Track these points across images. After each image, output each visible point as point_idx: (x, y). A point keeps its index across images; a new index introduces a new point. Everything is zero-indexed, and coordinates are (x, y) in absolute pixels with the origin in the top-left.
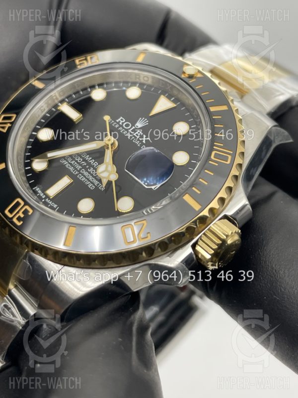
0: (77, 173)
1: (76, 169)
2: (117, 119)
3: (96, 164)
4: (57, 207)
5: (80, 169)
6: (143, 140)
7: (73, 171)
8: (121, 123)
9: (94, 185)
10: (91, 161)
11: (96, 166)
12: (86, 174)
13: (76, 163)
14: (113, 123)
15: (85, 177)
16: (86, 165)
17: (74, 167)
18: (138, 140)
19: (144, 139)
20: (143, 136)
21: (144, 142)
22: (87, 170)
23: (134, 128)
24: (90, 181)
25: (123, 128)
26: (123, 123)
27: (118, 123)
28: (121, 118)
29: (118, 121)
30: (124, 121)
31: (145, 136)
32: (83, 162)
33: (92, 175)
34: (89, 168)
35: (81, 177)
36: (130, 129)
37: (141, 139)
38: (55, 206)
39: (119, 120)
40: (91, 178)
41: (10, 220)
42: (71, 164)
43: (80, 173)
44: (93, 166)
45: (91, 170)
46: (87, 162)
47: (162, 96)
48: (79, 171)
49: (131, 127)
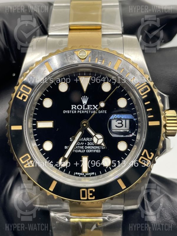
0: (84, 151)
1: (82, 149)
2: (71, 108)
3: (88, 139)
4: (94, 173)
5: (84, 147)
6: (95, 109)
7: (82, 151)
8: (75, 109)
9: (98, 149)
10: (84, 140)
11: (89, 140)
12: (89, 147)
13: (78, 147)
14: (72, 112)
15: (90, 149)
16: (84, 143)
17: (80, 149)
18: (93, 110)
19: (95, 107)
20: (93, 106)
21: (97, 109)
22: (88, 146)
23: (84, 106)
24: (94, 149)
25: (79, 110)
26: (76, 108)
27: (74, 110)
28: (72, 106)
29: (72, 109)
30: (75, 106)
31: (94, 106)
32: (81, 143)
33: (92, 146)
34: (87, 144)
35: (88, 151)
36: (83, 108)
38: (93, 173)
39: (72, 107)
40: (93, 147)
41: (88, 200)
42: (77, 149)
43: (86, 149)
44: (88, 141)
45: (89, 144)
46: (83, 142)
47: (78, 77)
48: (84, 149)
49: (83, 106)
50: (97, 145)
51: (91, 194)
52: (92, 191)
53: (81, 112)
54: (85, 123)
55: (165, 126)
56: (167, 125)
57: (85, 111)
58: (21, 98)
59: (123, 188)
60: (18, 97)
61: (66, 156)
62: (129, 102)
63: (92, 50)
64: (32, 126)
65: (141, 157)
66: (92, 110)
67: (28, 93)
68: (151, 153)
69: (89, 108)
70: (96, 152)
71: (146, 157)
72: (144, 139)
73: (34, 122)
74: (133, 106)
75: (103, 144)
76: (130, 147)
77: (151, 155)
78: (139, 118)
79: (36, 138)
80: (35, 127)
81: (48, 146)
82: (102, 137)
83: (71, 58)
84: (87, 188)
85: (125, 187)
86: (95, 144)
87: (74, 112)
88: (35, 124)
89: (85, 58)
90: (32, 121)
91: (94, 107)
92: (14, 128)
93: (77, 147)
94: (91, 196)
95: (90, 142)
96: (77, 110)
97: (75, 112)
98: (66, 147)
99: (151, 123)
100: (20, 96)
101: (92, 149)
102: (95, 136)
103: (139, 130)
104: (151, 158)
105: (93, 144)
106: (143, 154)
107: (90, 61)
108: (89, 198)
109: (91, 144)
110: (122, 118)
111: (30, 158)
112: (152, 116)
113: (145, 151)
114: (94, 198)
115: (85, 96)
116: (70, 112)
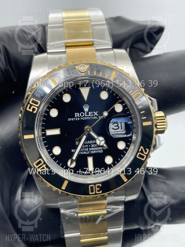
1: (87, 151)
2: (75, 116)
5: (88, 149)
6: (96, 115)
7: (87, 153)
8: (79, 116)
9: (101, 150)
10: (88, 143)
11: (92, 142)
12: (93, 149)
13: (84, 149)
14: (75, 119)
16: (89, 146)
17: (85, 151)
19: (96, 114)
21: (97, 115)
22: (91, 148)
24: (97, 150)
25: (82, 117)
26: (79, 115)
27: (77, 117)
28: (76, 114)
29: (76, 116)
30: (79, 114)
31: (94, 112)
32: (86, 146)
33: (95, 147)
34: (91, 146)
35: (93, 152)
36: (85, 115)
37: (94, 115)
39: (76, 115)
41: (96, 194)
42: (82, 151)
43: (90, 151)
44: (91, 144)
45: (92, 146)
46: (87, 144)
47: (79, 88)
48: (89, 151)
49: (85, 114)
50: (100, 146)
51: (99, 189)
52: (99, 186)
53: (84, 118)
54: (88, 128)
55: (156, 125)
56: (158, 124)
57: (87, 118)
58: (31, 110)
59: (125, 181)
60: (28, 109)
61: (74, 158)
62: (124, 107)
63: (91, 65)
64: (41, 135)
65: (139, 153)
66: (93, 116)
67: (37, 106)
68: (147, 149)
69: (91, 115)
70: (99, 152)
71: (143, 153)
72: (140, 138)
73: (43, 130)
74: (128, 110)
75: (105, 145)
76: (128, 146)
77: (147, 150)
78: (134, 120)
79: (45, 144)
80: (44, 135)
81: (57, 151)
82: (104, 139)
83: (73, 72)
84: (95, 184)
85: (127, 180)
86: (98, 146)
87: (77, 119)
88: (44, 133)
89: (85, 72)
90: (41, 130)
91: (94, 114)
92: (26, 137)
93: (82, 150)
94: (99, 191)
95: (93, 144)
96: (80, 117)
97: (79, 119)
98: (73, 151)
99: (145, 124)
100: (30, 108)
101: (95, 150)
102: (97, 138)
103: (135, 130)
104: (146, 153)
105: (96, 145)
106: (140, 151)
107: (89, 74)
108: (97, 193)
109: (94, 146)
110: (118, 121)
111: (43, 162)
112: (145, 118)
113: (141, 147)
114: (101, 192)
115: (86, 105)
116: (74, 119)
